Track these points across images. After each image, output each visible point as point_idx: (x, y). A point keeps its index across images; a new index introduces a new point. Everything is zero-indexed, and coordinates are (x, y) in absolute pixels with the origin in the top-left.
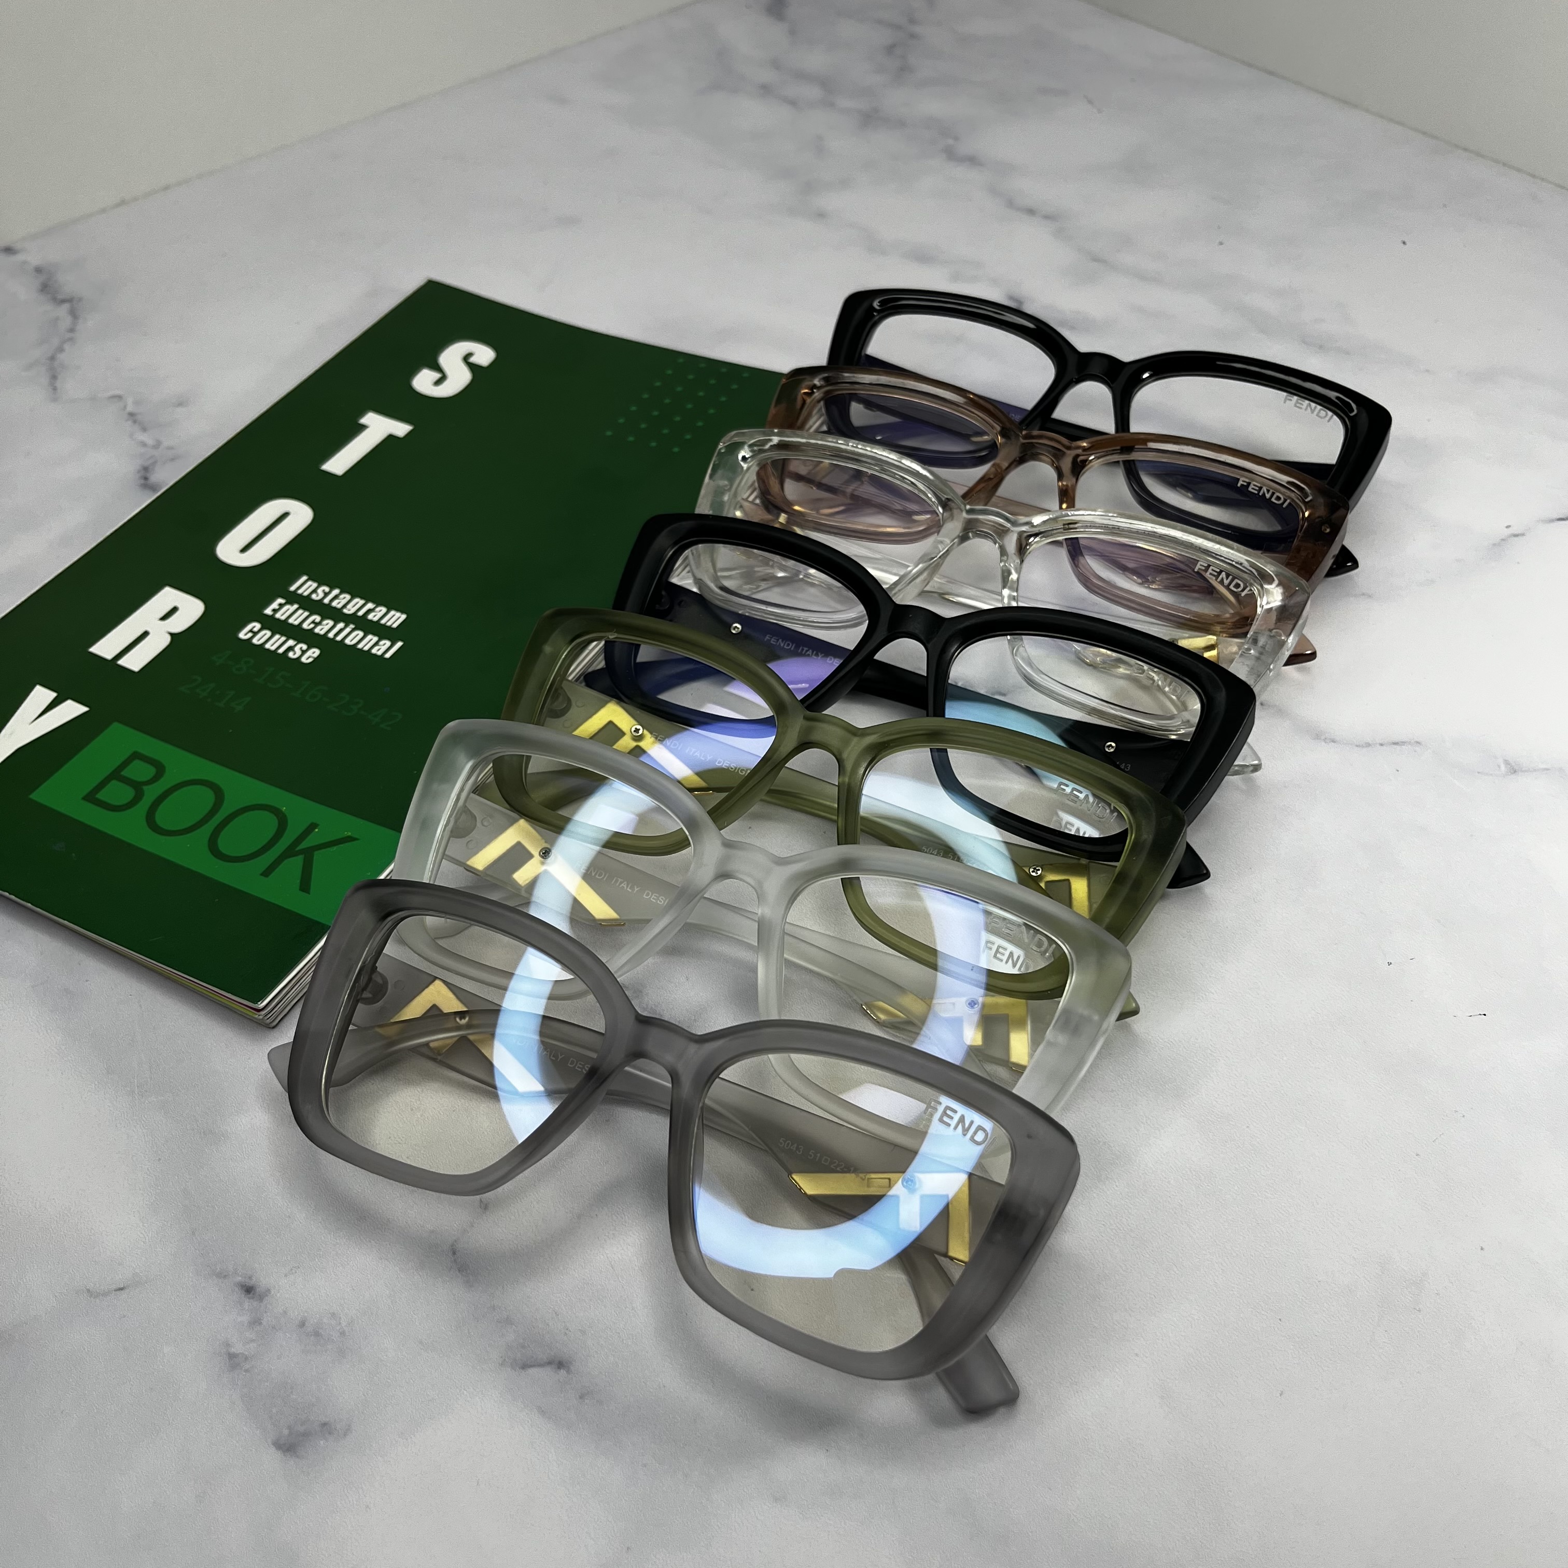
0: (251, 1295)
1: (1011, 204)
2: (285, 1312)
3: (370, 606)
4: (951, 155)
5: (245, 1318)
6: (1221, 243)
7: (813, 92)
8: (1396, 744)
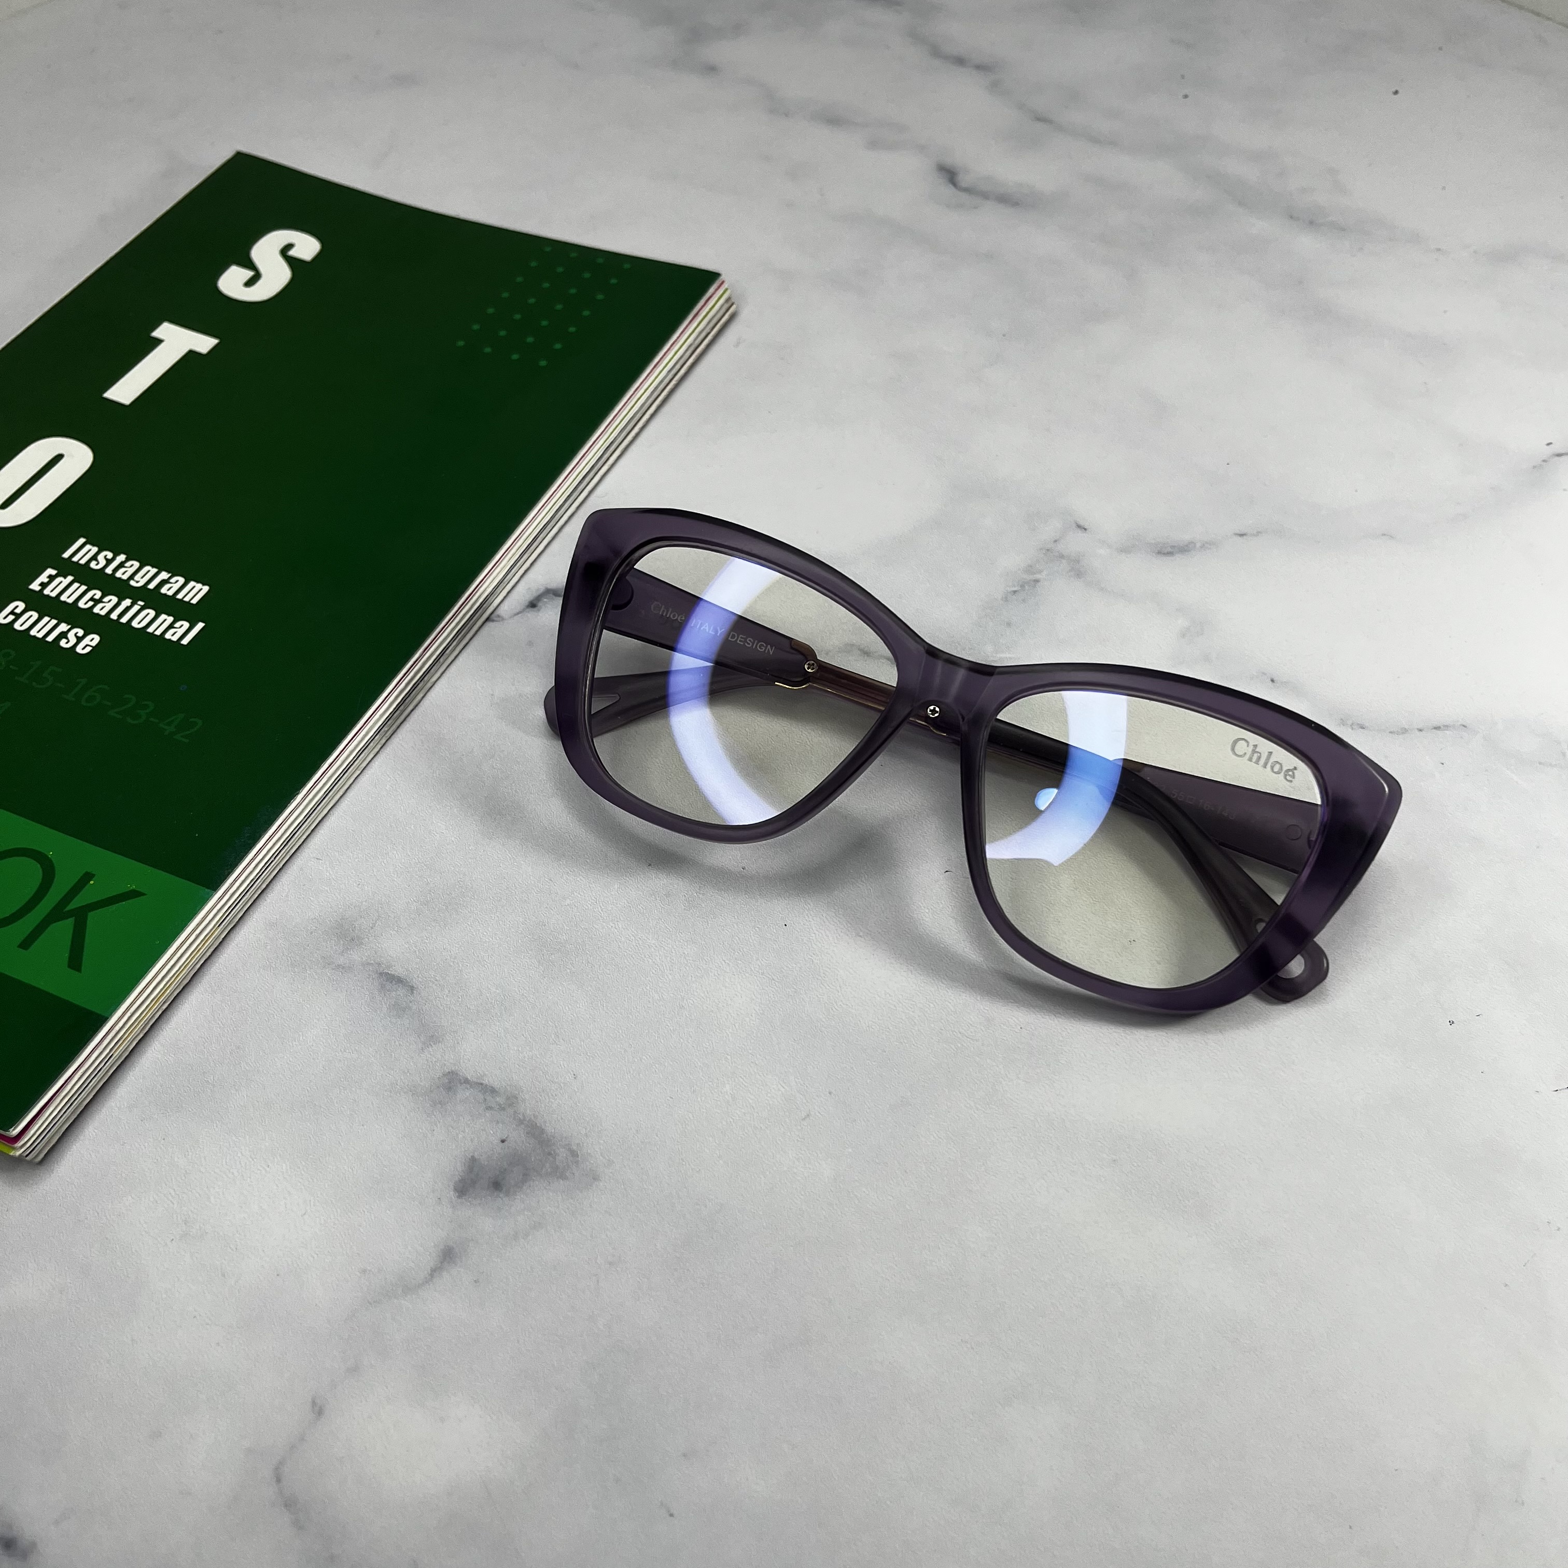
0: (11, 1552)
1: (937, 52)
3: (164, 575)
6: (1185, 97)
8: (1436, 729)
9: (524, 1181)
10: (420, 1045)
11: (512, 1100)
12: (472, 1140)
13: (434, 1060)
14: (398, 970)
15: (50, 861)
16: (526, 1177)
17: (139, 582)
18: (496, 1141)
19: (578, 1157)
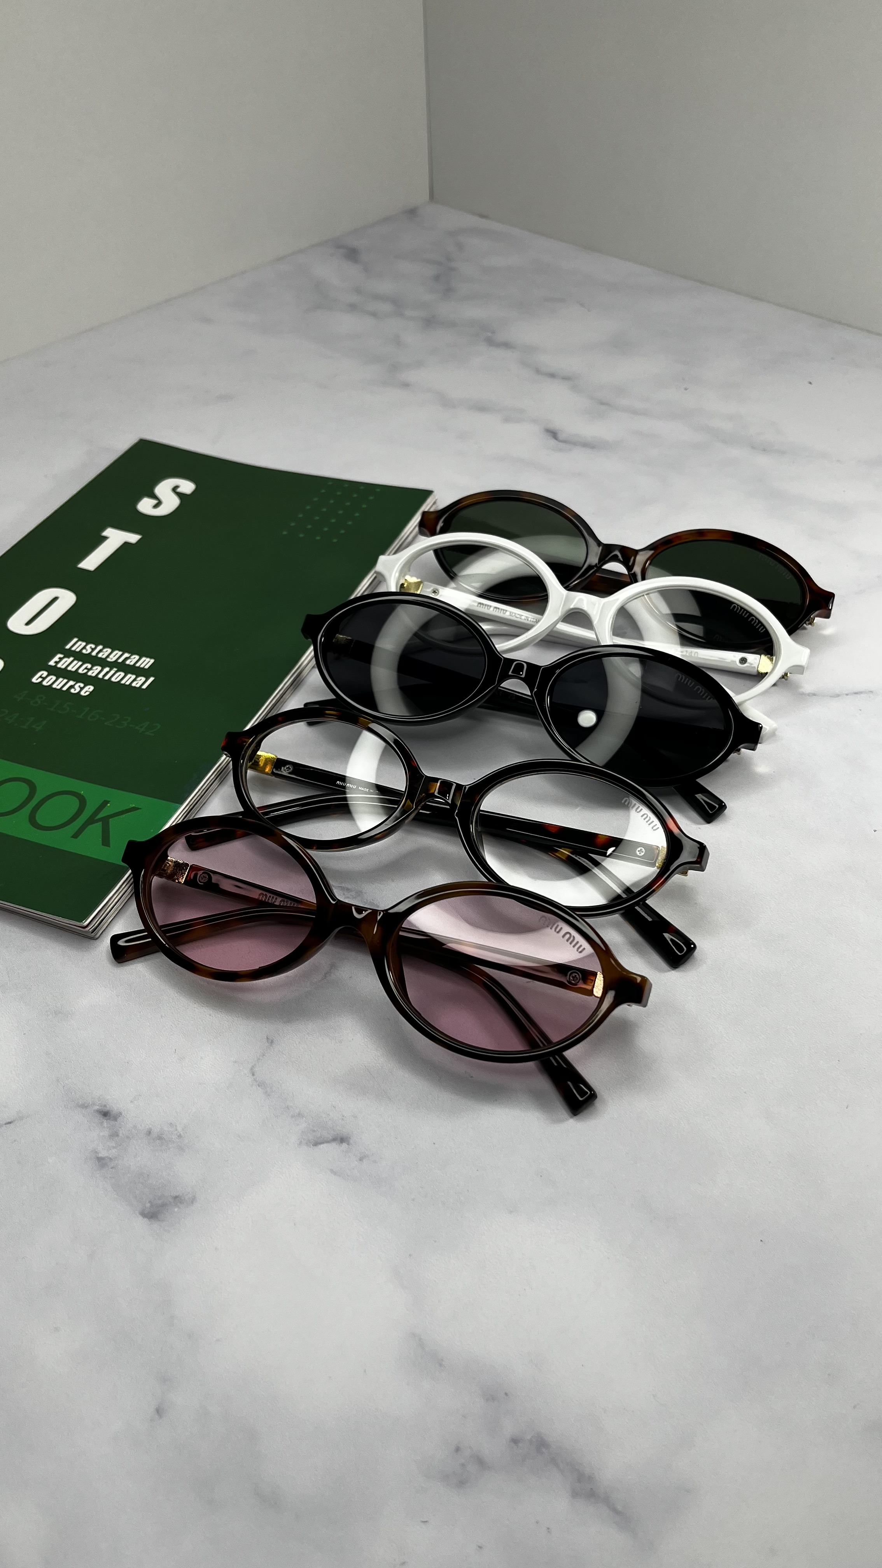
0: (107, 1117)
1: (538, 371)
2: (135, 1127)
4: (491, 342)
5: (106, 1133)
6: (686, 389)
7: (387, 307)
8: (856, 693)
15: (83, 796)
17: (112, 659)
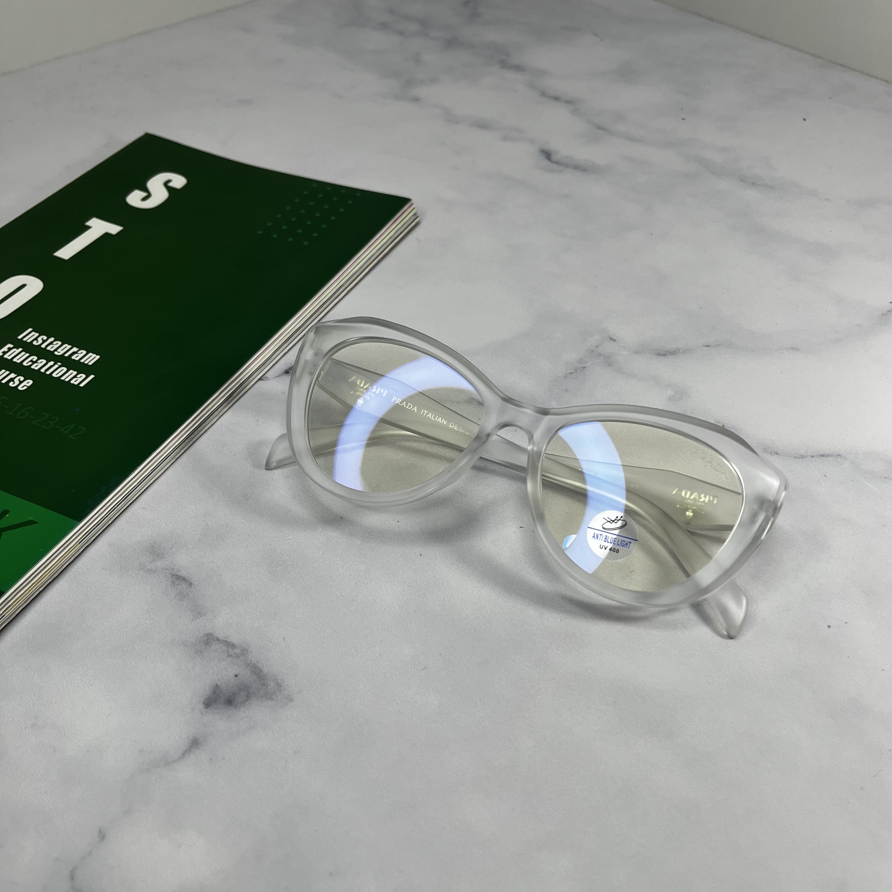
1: (543, 94)
3: (75, 349)
4: (504, 64)
6: (683, 119)
7: (415, 27)
8: (823, 456)
9: (246, 701)
10: (192, 617)
11: (244, 651)
12: (217, 674)
13: (199, 626)
14: (183, 573)
16: (248, 697)
17: (60, 352)
18: (232, 675)
19: (281, 687)
